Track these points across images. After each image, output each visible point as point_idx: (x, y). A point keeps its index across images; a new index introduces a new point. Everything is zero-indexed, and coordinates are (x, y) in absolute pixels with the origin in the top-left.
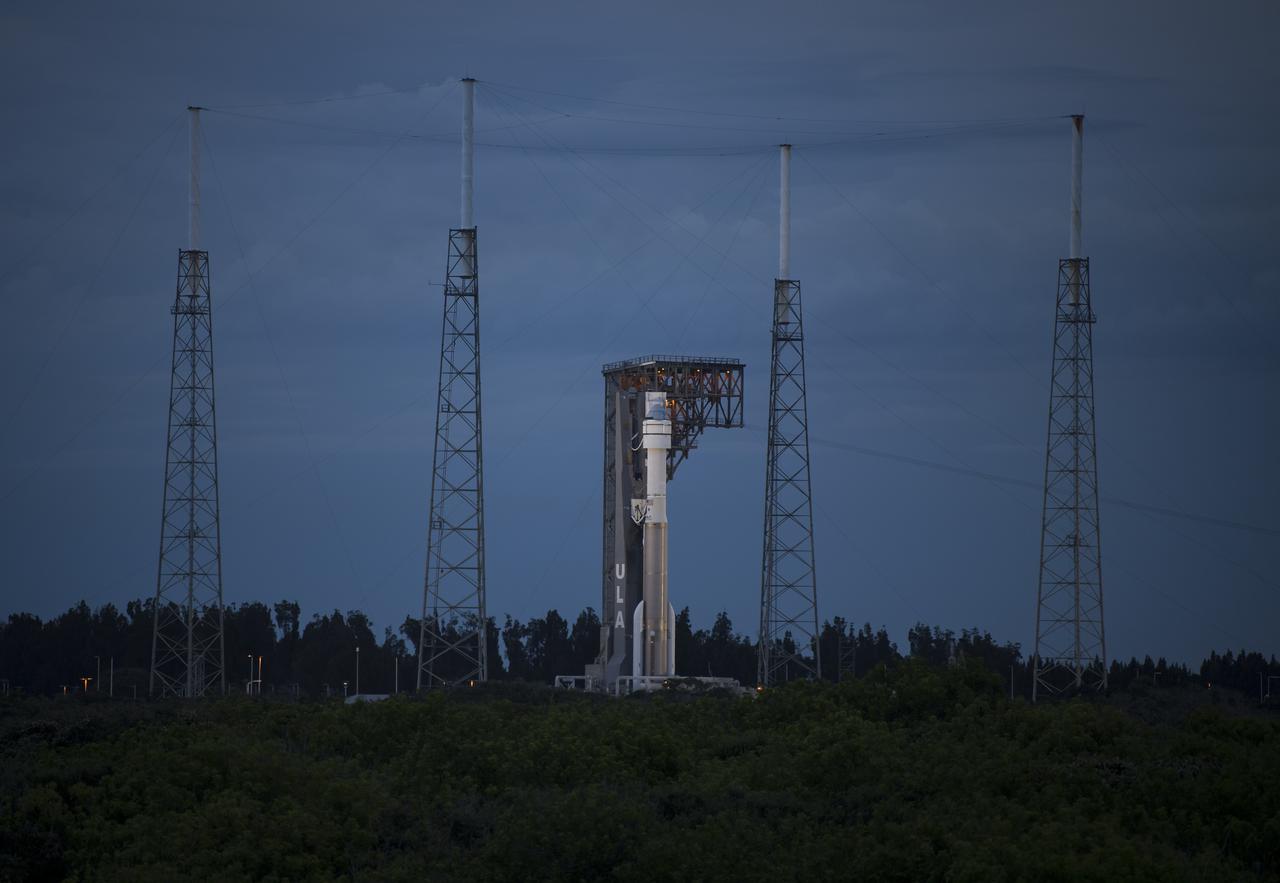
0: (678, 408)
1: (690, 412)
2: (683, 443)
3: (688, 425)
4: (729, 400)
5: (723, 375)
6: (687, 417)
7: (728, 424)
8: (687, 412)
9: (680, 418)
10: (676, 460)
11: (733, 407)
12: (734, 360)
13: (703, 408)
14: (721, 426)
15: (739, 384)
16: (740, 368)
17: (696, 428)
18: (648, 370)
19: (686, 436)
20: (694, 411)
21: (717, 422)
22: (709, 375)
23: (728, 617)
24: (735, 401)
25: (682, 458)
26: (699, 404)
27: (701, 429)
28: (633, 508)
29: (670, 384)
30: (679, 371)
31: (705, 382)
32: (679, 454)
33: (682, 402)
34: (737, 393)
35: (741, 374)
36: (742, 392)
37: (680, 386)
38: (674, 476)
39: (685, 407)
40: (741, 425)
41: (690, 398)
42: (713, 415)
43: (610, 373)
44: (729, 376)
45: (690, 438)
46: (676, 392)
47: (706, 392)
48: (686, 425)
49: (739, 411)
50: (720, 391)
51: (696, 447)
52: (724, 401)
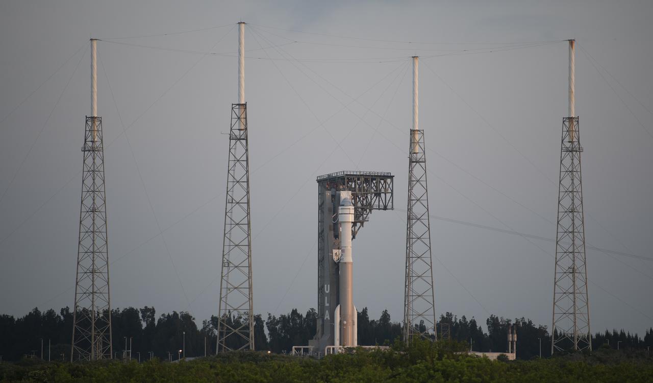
0: (358, 199)
1: (365, 202)
2: (361, 219)
3: (364, 209)
4: (385, 195)
5: (382, 181)
6: (362, 205)
7: (385, 208)
8: (363, 202)
9: (359, 205)
10: (357, 228)
11: (388, 199)
12: (388, 173)
13: (371, 199)
14: (381, 209)
15: (391, 186)
16: (391, 177)
17: (368, 210)
18: (342, 179)
19: (362, 215)
20: (366, 201)
21: (379, 207)
22: (374, 182)
23: (388, 312)
24: (389, 195)
25: (360, 227)
26: (369, 197)
27: (370, 211)
28: (334, 255)
29: (353, 186)
30: (358, 180)
31: (373, 185)
32: (359, 224)
33: (360, 196)
34: (390, 191)
35: (392, 181)
36: (392, 191)
37: (359, 187)
38: (356, 237)
39: (362, 199)
40: (392, 208)
41: (364, 194)
42: (377, 203)
43: (321, 181)
44: (385, 182)
45: (365, 216)
46: (357, 191)
47: (373, 191)
48: (362, 209)
49: (391, 201)
50: (380, 190)
51: (368, 221)
52: (383, 195)
